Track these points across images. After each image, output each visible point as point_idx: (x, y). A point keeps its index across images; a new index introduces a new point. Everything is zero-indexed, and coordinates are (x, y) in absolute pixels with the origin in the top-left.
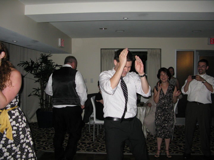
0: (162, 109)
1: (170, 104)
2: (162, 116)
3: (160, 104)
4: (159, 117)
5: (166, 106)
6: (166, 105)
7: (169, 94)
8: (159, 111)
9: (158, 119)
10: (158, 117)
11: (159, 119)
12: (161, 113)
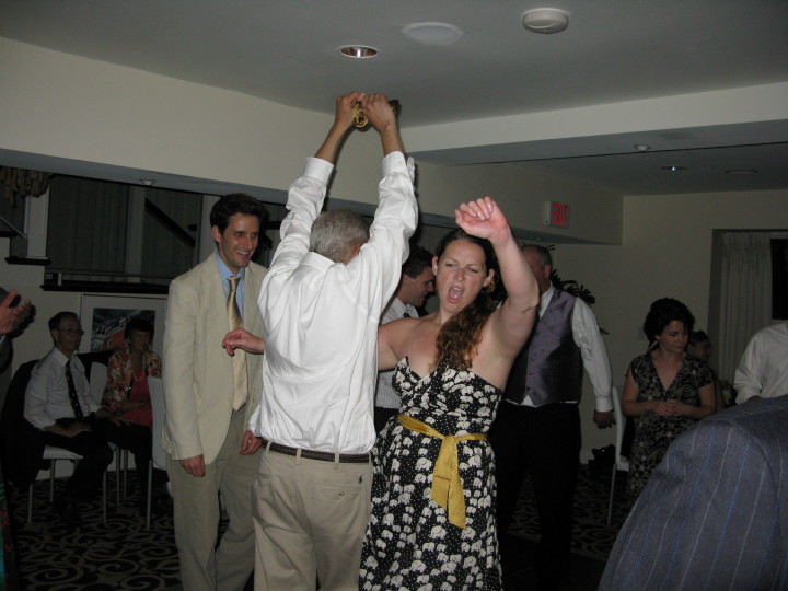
0: (653, 438)
1: (682, 424)
2: (651, 462)
3: (647, 423)
4: (642, 468)
5: (666, 429)
6: (666, 426)
7: (681, 390)
8: (641, 444)
9: (637, 475)
10: (638, 467)
11: (641, 473)
12: (647, 455)
